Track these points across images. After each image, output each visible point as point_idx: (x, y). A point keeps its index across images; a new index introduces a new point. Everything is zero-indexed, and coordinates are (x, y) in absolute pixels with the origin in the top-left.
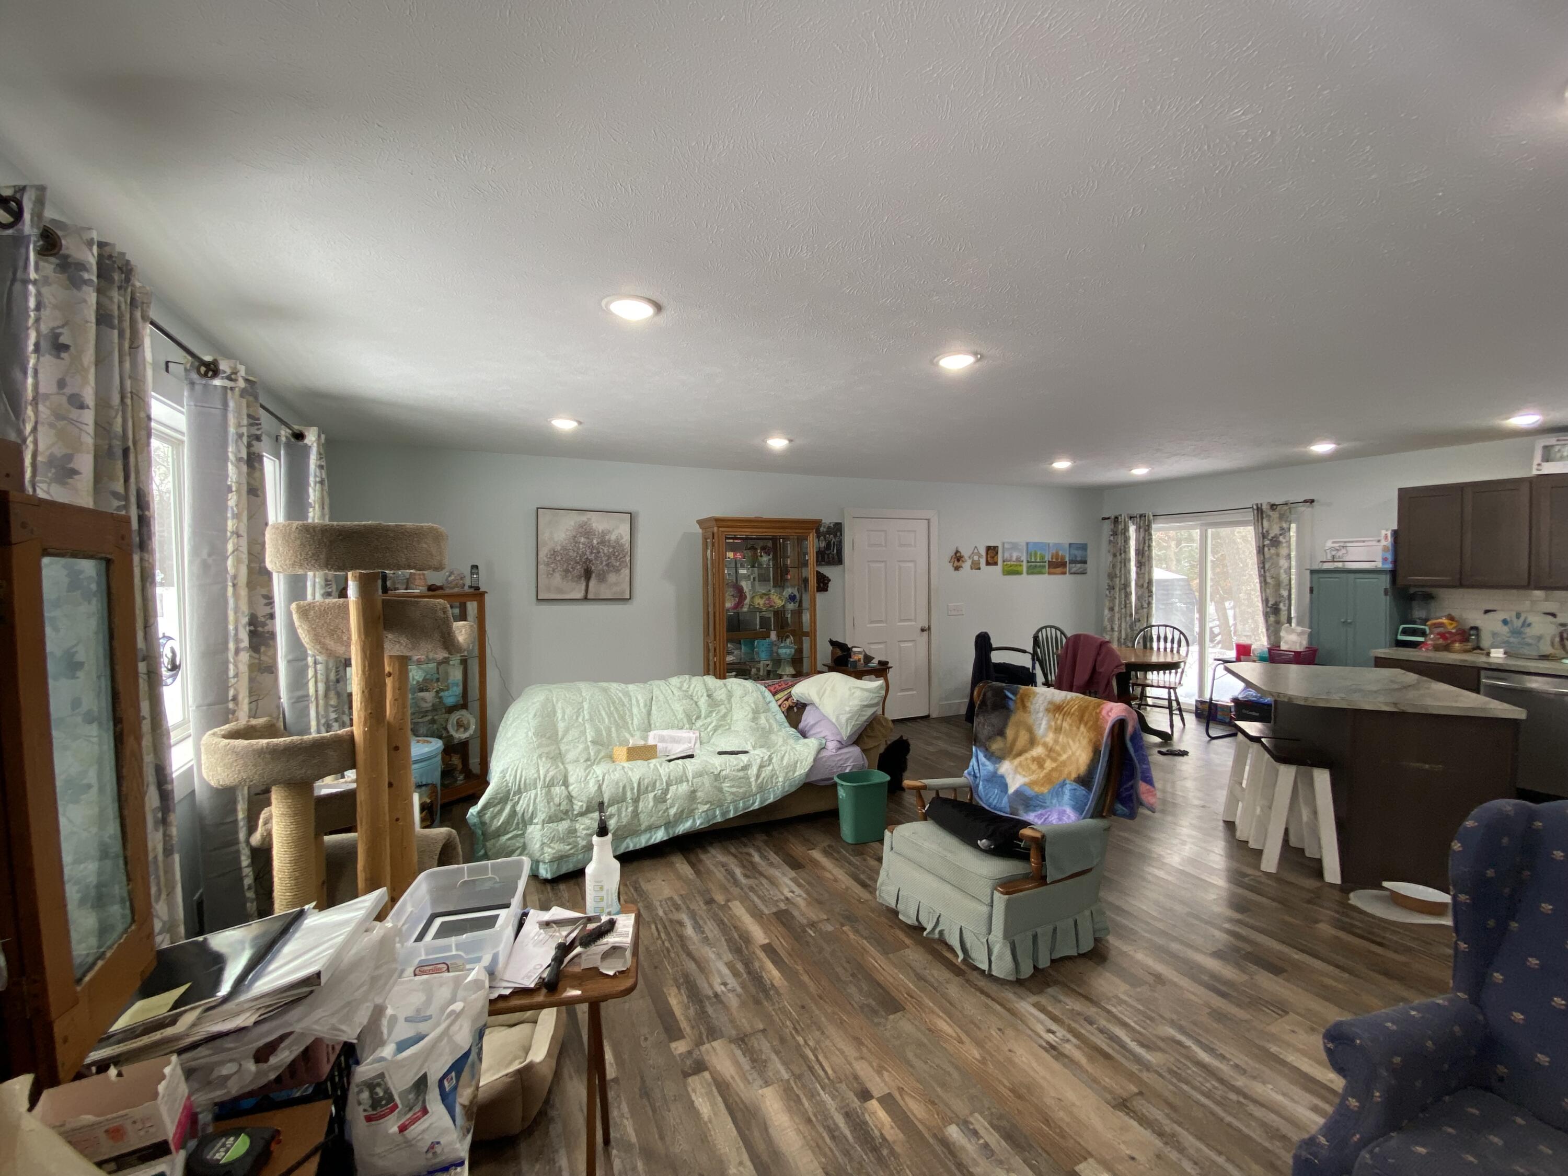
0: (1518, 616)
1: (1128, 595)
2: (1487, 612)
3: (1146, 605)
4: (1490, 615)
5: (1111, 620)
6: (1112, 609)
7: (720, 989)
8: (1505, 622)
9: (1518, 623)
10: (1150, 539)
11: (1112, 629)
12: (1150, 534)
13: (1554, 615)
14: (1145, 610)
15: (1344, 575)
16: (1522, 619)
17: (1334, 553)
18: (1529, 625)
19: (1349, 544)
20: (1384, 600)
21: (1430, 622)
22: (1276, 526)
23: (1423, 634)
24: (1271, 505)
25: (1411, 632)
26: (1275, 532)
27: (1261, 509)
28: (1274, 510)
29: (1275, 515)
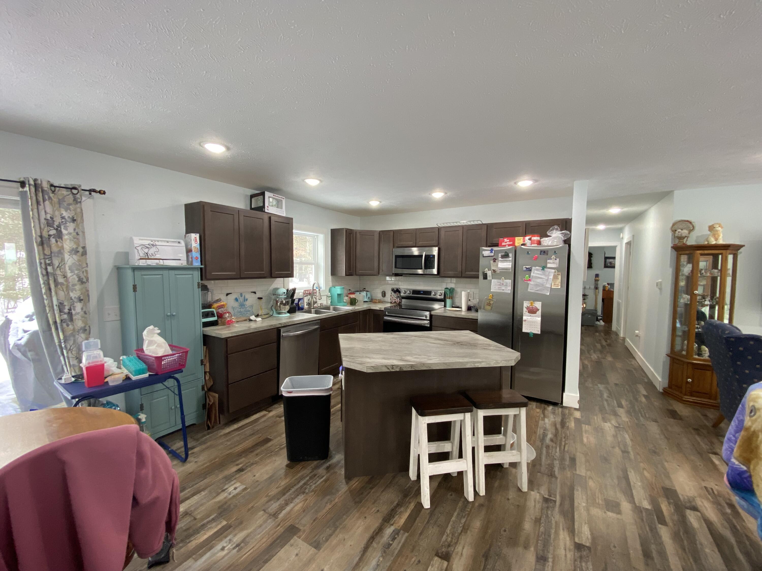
0: (241, 295)
2: (227, 295)
4: (229, 296)
8: (236, 300)
9: (241, 299)
13: (255, 293)
15: (165, 272)
16: (243, 297)
17: (146, 250)
18: (247, 300)
19: (157, 243)
20: (198, 292)
21: (215, 305)
22: (57, 213)
23: (213, 315)
24: (52, 185)
25: (206, 315)
26: (57, 221)
27: (37, 186)
28: (53, 192)
29: (55, 200)
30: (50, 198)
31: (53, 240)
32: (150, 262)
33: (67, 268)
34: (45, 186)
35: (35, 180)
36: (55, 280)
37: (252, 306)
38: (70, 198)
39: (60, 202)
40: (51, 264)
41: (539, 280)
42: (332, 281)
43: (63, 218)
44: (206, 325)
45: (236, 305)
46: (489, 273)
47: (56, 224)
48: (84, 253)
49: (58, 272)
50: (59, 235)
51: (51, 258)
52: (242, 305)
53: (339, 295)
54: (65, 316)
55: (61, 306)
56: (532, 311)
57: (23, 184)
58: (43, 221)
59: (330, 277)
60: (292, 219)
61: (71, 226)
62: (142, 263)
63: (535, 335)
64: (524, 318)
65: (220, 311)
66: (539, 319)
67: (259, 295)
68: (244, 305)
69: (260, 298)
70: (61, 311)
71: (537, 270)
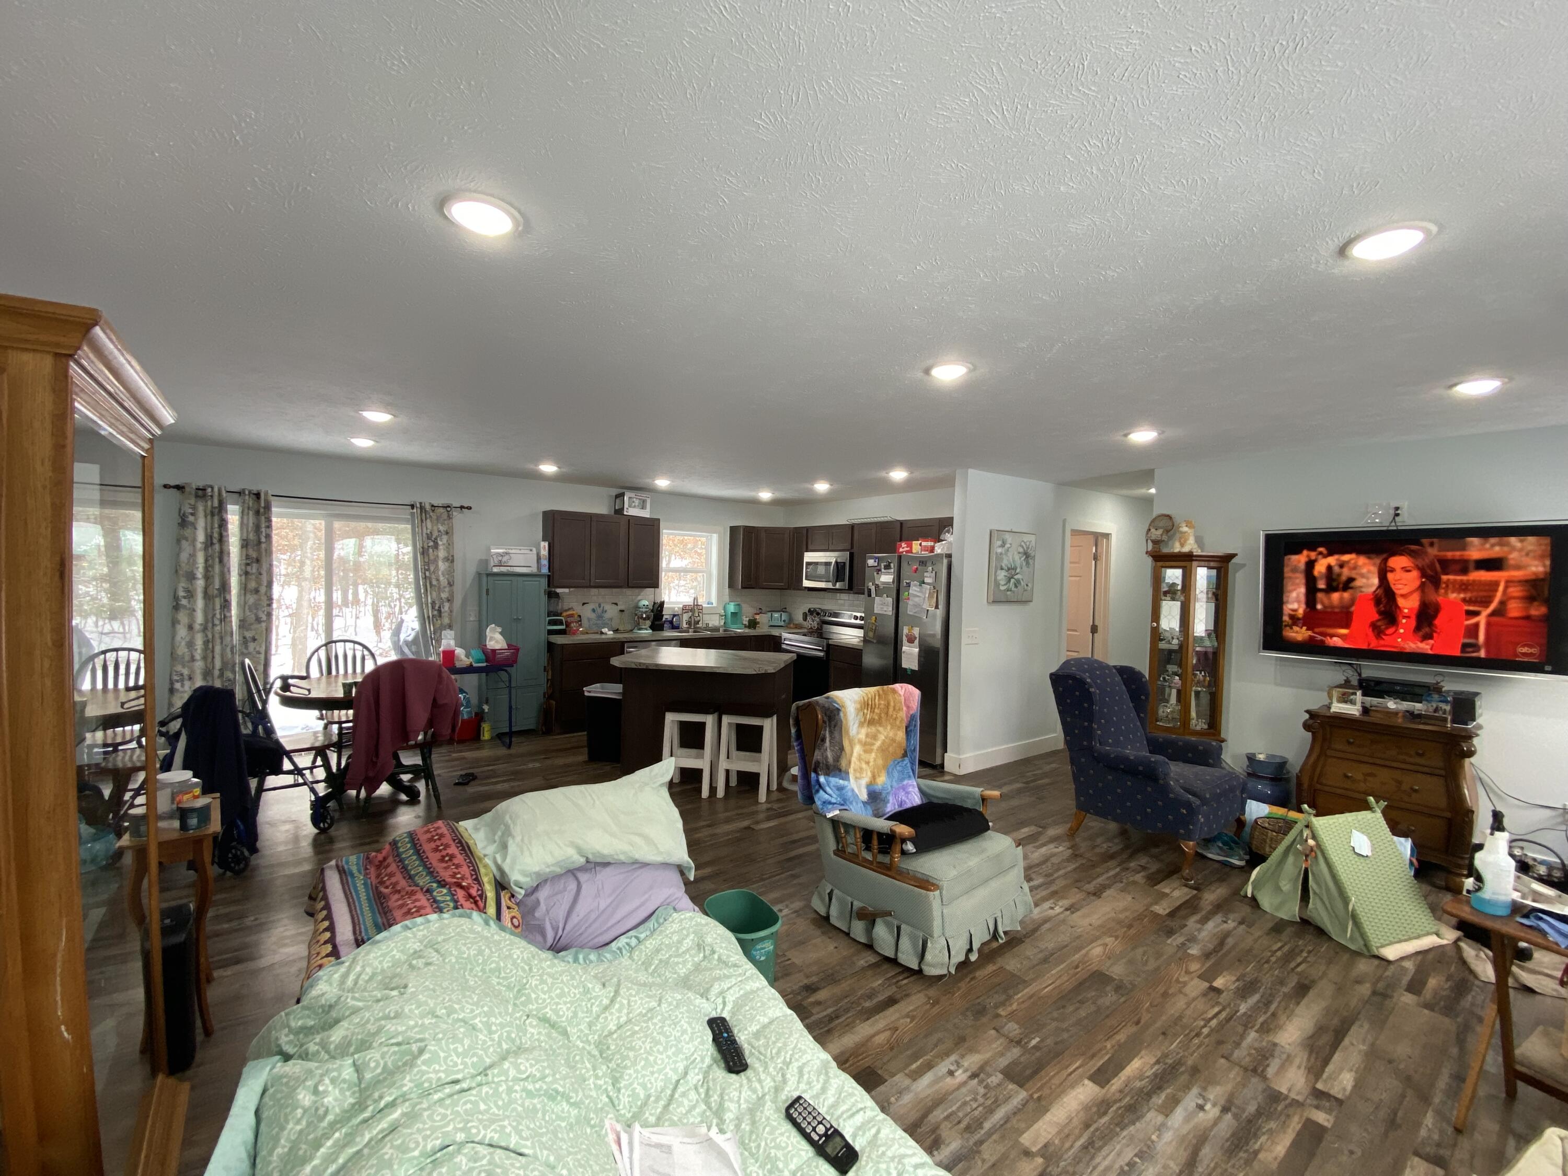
0: (600, 605)
1: (226, 605)
2: (584, 604)
3: (264, 618)
4: (586, 605)
5: (190, 644)
6: (190, 627)
7: (1212, 1111)
8: (594, 610)
9: (599, 611)
10: (269, 526)
11: (193, 659)
12: (269, 520)
13: (616, 604)
14: (264, 625)
16: (601, 607)
17: (500, 558)
18: (604, 611)
19: (510, 551)
20: (544, 598)
21: (564, 614)
22: (435, 528)
23: (561, 623)
24: (433, 506)
25: (551, 623)
26: (435, 534)
27: (422, 508)
28: (433, 511)
29: (434, 517)
30: (431, 517)
31: (431, 550)
32: (503, 569)
33: (440, 573)
34: (428, 507)
35: (421, 503)
36: (431, 583)
37: (611, 619)
38: (445, 516)
39: (438, 519)
40: (428, 570)
41: (917, 599)
42: (730, 595)
43: (439, 531)
44: (550, 632)
45: (593, 616)
46: (873, 588)
47: (434, 537)
48: (453, 561)
49: (433, 576)
50: (436, 546)
51: (428, 565)
52: (600, 617)
53: (734, 614)
54: (436, 613)
55: (433, 603)
56: (911, 640)
57: (412, 506)
58: (424, 535)
59: (727, 590)
60: (659, 520)
61: (445, 538)
62: (495, 570)
63: (913, 671)
64: (904, 648)
65: (569, 620)
66: (917, 650)
67: (620, 607)
68: (602, 617)
69: (622, 611)
70: (433, 608)
71: (915, 585)
